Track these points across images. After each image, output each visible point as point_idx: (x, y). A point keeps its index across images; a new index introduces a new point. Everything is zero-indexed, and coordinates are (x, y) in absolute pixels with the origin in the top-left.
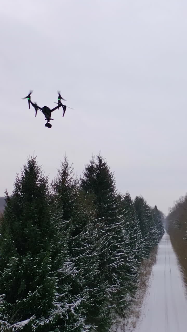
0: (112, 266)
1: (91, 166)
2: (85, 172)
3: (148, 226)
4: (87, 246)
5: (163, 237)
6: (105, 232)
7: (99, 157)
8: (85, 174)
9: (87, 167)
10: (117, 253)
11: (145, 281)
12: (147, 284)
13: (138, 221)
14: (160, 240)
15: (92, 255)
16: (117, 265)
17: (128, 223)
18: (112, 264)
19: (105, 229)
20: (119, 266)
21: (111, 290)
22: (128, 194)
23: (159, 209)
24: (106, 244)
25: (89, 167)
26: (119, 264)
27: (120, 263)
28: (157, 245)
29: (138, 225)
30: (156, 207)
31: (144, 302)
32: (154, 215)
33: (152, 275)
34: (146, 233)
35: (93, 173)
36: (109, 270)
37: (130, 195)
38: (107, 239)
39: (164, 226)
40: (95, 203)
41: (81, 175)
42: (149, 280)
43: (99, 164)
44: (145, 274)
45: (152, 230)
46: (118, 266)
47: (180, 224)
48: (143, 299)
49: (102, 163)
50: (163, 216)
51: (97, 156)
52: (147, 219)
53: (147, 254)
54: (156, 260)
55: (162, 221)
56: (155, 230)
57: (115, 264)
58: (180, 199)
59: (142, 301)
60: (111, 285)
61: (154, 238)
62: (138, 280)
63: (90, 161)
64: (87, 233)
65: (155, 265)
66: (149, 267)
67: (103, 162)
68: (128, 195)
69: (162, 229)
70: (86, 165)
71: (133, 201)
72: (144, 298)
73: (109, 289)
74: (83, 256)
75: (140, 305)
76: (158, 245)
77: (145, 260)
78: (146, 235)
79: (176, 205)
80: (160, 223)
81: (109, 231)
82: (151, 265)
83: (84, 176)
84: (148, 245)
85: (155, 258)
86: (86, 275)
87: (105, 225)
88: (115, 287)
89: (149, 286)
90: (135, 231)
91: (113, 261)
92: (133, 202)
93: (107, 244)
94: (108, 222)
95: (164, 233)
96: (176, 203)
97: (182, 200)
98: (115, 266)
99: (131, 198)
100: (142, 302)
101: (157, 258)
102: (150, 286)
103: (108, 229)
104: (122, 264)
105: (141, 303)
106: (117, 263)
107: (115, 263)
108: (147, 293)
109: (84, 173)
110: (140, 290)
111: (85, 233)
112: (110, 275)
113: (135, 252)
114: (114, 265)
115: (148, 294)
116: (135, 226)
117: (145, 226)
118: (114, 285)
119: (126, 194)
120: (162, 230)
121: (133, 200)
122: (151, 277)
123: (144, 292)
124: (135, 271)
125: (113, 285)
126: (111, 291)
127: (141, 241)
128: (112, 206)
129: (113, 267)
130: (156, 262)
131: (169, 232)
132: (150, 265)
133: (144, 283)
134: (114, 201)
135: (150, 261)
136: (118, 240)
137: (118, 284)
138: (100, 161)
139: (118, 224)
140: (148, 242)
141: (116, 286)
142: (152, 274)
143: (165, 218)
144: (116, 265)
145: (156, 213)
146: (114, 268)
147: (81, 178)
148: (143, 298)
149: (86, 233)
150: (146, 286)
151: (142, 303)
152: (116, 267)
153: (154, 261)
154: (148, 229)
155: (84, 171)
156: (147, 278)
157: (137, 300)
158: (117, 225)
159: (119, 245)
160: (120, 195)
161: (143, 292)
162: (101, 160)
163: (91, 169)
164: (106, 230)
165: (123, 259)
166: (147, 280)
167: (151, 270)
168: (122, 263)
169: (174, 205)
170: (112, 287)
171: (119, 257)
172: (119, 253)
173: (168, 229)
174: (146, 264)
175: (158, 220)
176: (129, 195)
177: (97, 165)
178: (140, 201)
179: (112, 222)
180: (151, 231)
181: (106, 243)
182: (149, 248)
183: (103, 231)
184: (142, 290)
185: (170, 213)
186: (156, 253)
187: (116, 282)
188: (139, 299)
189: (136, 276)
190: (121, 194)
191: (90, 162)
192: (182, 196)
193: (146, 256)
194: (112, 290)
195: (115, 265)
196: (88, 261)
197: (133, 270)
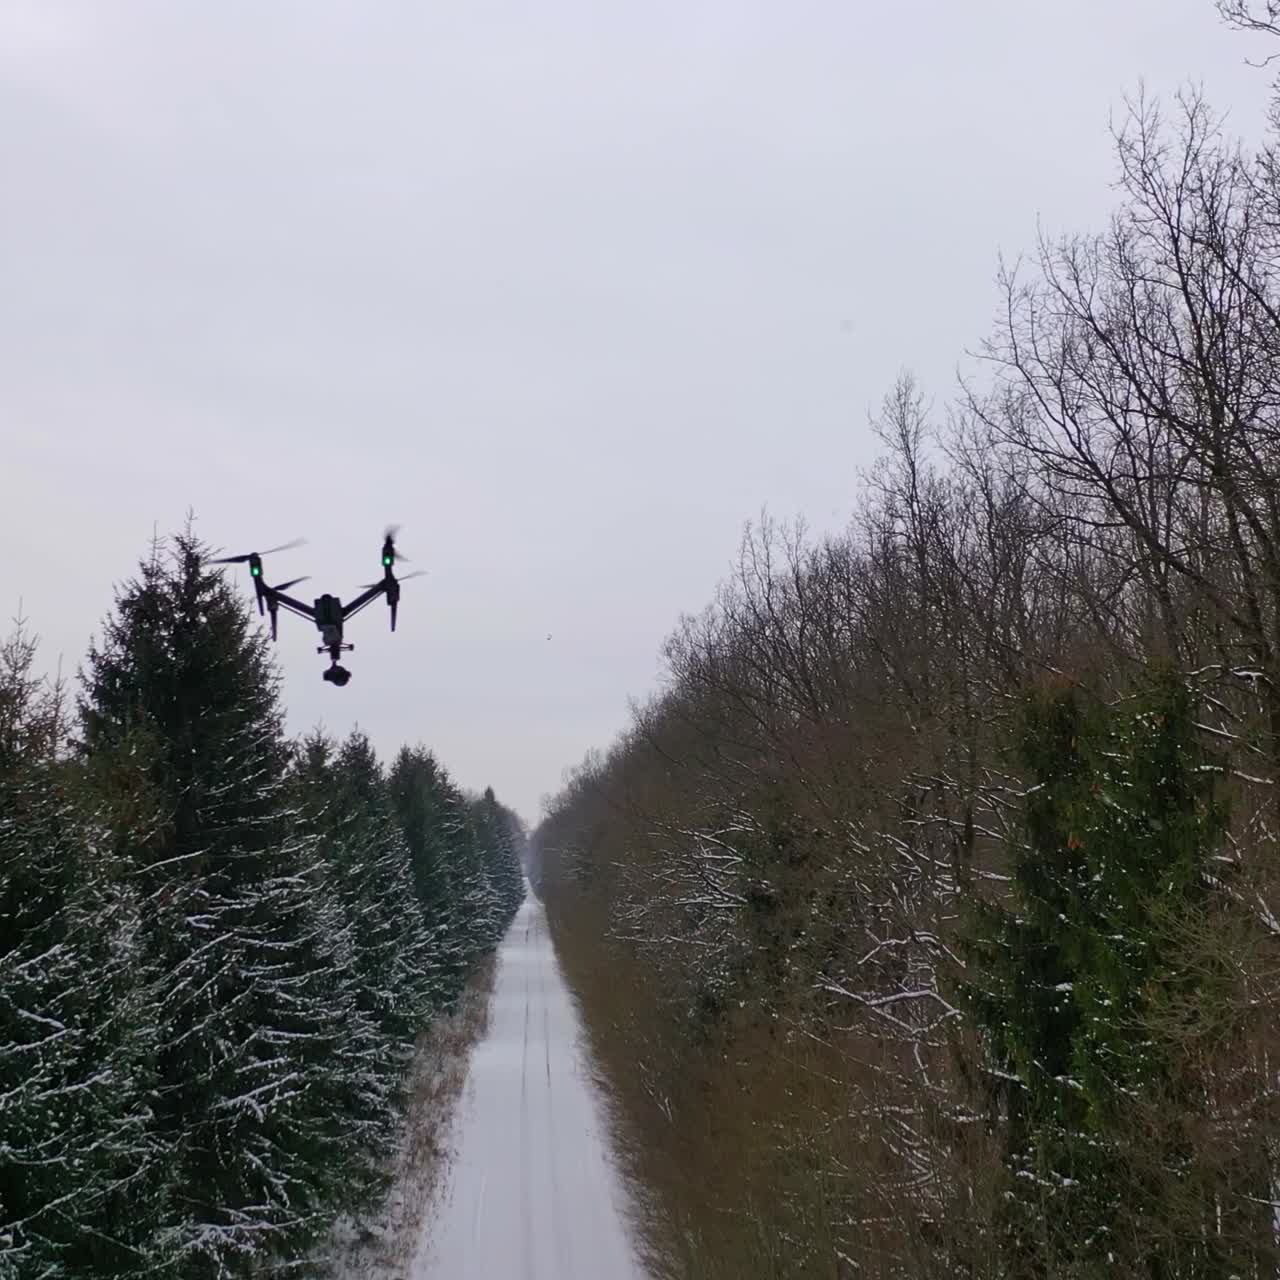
0: (241, 1108)
1: (144, 589)
2: (118, 619)
3: (454, 876)
4: (58, 1030)
5: (518, 914)
6: (207, 926)
7: (184, 545)
8: (117, 629)
9: (125, 595)
10: (276, 1033)
11: (434, 1131)
12: (442, 1144)
13: (405, 858)
14: (507, 929)
15: (81, 1085)
16: (263, 1106)
17: (355, 869)
18: (240, 1097)
19: (212, 913)
20: (274, 1111)
21: (230, 1240)
22: (359, 735)
23: (502, 798)
24: (210, 996)
25: (137, 593)
26: (277, 1098)
27: (280, 1094)
28: (494, 950)
29: (405, 873)
30: (489, 793)
31: (421, 1248)
32: (481, 826)
33: (469, 1094)
34: (443, 906)
35: (155, 627)
36: (224, 1128)
37: (369, 743)
38: (214, 966)
39: (524, 867)
40: (156, 775)
41: (92, 638)
42: (455, 1121)
43: (184, 576)
44: (438, 1091)
45: (473, 893)
46: (270, 1108)
47: (587, 867)
48: (420, 1230)
49: (199, 574)
50: (519, 831)
51: (177, 539)
52: (450, 844)
53: (450, 998)
54: (489, 1018)
55: (517, 849)
56: (483, 889)
57: (253, 1097)
58: (588, 762)
59: (415, 1243)
60: (237, 1208)
61: (476, 927)
62: (392, 1146)
63: (142, 565)
64: (54, 956)
65: (481, 1045)
66: (456, 1054)
67: (205, 571)
68: (362, 740)
69: (517, 881)
70: (119, 587)
71: (383, 768)
72: (425, 1226)
73: (225, 1231)
74: (16, 1097)
75: (401, 1268)
76: (500, 949)
77: (440, 1025)
78: (444, 914)
79: (570, 785)
80: (505, 857)
81: (231, 919)
82: (465, 1045)
83: (111, 642)
84: (454, 957)
85: (483, 1011)
86: (47, 1206)
87: (207, 895)
88: (257, 1216)
89: (452, 1154)
90: (389, 903)
91: (245, 1084)
92: (387, 773)
93: (212, 992)
94: (225, 873)
95: (524, 897)
96: (571, 778)
97: (594, 765)
98: (255, 1112)
99: (373, 755)
100: (412, 1250)
101: (490, 1012)
102: (457, 1154)
103: (224, 908)
104: (291, 1098)
105: (406, 1255)
106: (269, 1095)
107: (257, 1092)
108: (437, 1192)
109: (113, 625)
110: (406, 1177)
111: (45, 955)
112: (230, 1157)
113: (387, 999)
114: (249, 1107)
115: (443, 1197)
116: (395, 877)
117: (441, 876)
118: (253, 1208)
119: (353, 736)
120: (514, 885)
121: (382, 764)
122: (461, 1105)
123: (427, 1189)
124: (380, 1102)
125: (246, 1209)
126: (232, 1244)
127: (419, 945)
128: (251, 791)
129: (245, 1116)
130: (489, 1029)
131: (542, 892)
132: (460, 1046)
133: (430, 1142)
134: (258, 766)
135: (459, 1024)
136: (279, 966)
137: (278, 1198)
138: (192, 562)
139: (287, 879)
140: (455, 946)
141: (262, 1211)
142: (466, 1088)
143: (528, 836)
144: (260, 1103)
145: (491, 815)
146: (250, 1121)
147: (94, 651)
148: (417, 1224)
149: (51, 951)
150: (436, 1153)
151: (414, 1256)
152: (260, 1114)
153: (478, 1025)
154: (455, 887)
155: (109, 614)
156: (443, 1110)
157: (388, 1236)
158: (284, 885)
159: (287, 989)
160: (319, 741)
161: (421, 1188)
162: (198, 558)
163: (143, 608)
164: (214, 917)
165: (295, 1074)
166: (443, 1120)
167: (464, 1071)
168: (293, 1093)
169: (566, 787)
170: (241, 1215)
171: (278, 1063)
172: (286, 1035)
173: (539, 882)
174: (441, 1041)
175: (497, 847)
176: (366, 740)
177: (175, 586)
178: (417, 770)
179: (254, 872)
180: (466, 898)
181: (211, 986)
182: (457, 971)
183: (197, 921)
184: (418, 1179)
185: (547, 820)
186: (488, 987)
187: (265, 1189)
188: (403, 1232)
189: (386, 1123)
190: (323, 736)
191: (141, 571)
192: (596, 748)
193: (445, 1004)
194: (240, 1237)
195: (253, 1102)
196: (55, 1124)
197: (372, 1096)
